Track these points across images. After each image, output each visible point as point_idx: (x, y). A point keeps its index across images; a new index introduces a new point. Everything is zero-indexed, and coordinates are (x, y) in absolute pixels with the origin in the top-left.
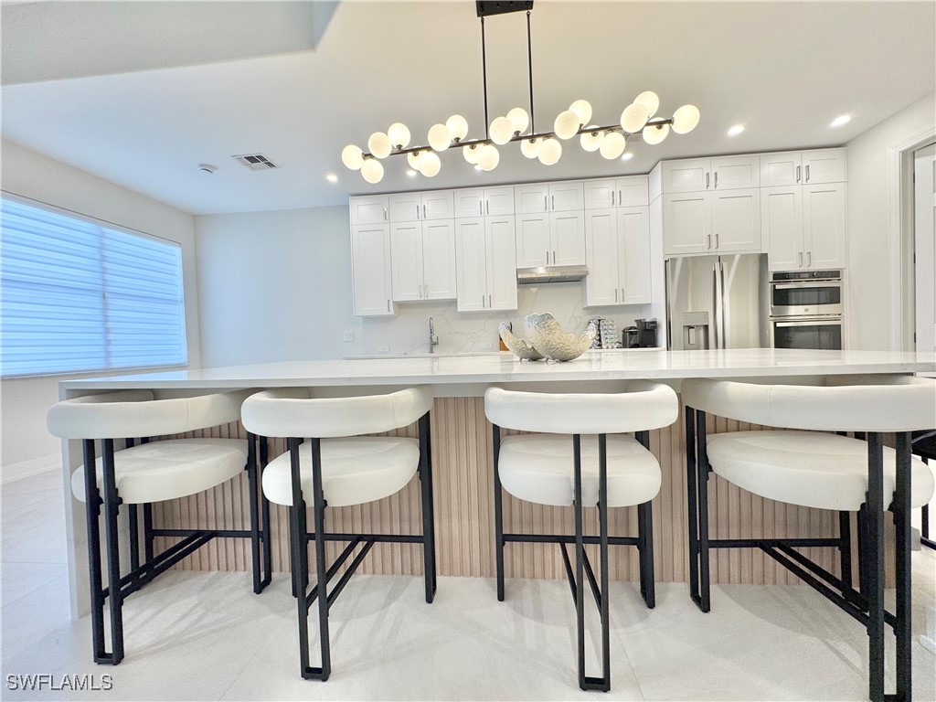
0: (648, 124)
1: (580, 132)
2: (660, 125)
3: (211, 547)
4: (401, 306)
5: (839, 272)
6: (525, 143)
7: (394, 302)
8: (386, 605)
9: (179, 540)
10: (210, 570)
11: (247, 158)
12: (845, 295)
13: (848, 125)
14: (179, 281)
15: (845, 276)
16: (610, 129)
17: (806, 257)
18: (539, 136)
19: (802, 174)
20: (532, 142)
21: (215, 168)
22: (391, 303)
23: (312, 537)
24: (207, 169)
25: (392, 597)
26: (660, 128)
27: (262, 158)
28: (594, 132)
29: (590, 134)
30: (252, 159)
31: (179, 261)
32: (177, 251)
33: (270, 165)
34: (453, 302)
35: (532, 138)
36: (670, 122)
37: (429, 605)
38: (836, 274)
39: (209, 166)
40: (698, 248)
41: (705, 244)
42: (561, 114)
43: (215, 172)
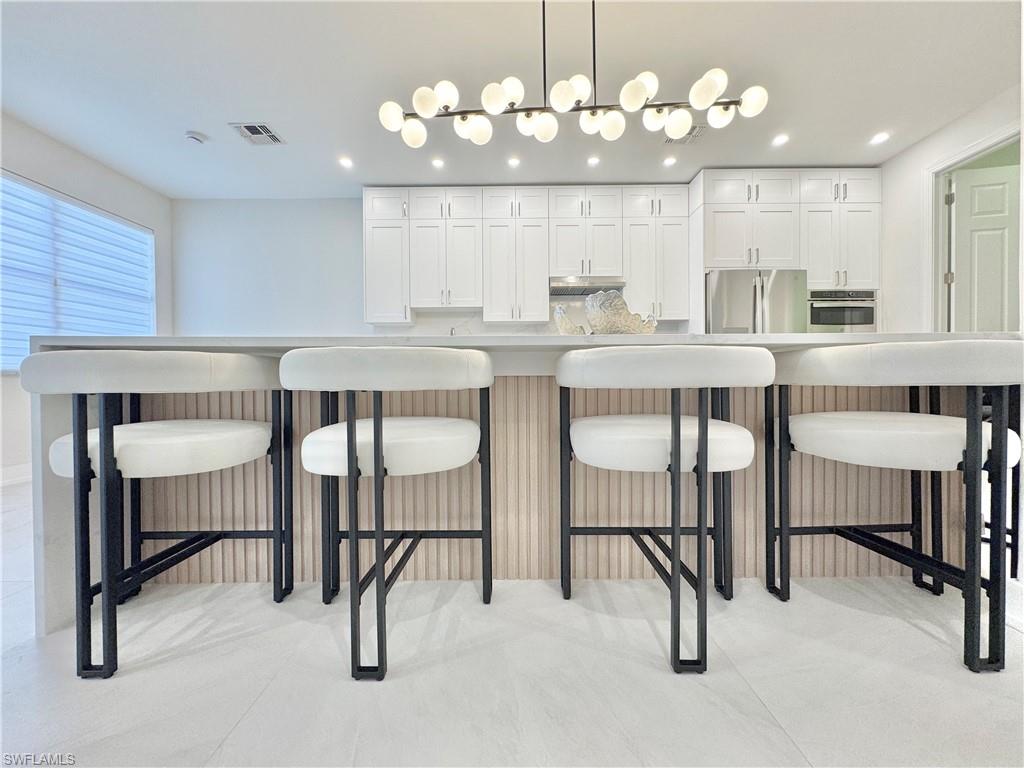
0: (716, 104)
1: (646, 106)
2: (726, 106)
3: (215, 553)
4: (418, 313)
5: (873, 293)
6: (585, 114)
7: (412, 309)
8: (436, 608)
9: (174, 543)
10: (212, 581)
11: (247, 127)
12: (878, 315)
13: (886, 144)
14: (151, 276)
15: (878, 296)
16: (675, 105)
17: (842, 275)
18: (600, 107)
19: (841, 192)
20: (593, 114)
21: (206, 137)
22: (408, 310)
23: (345, 535)
24: (196, 137)
25: (442, 600)
26: (726, 109)
27: (267, 130)
28: (659, 108)
29: (655, 109)
30: (253, 130)
31: (150, 251)
32: (150, 239)
33: (274, 139)
34: (478, 312)
35: (593, 109)
36: (737, 103)
37: (487, 605)
38: (870, 295)
39: (199, 134)
40: (738, 262)
41: (745, 258)
42: (627, 85)
43: (205, 142)
